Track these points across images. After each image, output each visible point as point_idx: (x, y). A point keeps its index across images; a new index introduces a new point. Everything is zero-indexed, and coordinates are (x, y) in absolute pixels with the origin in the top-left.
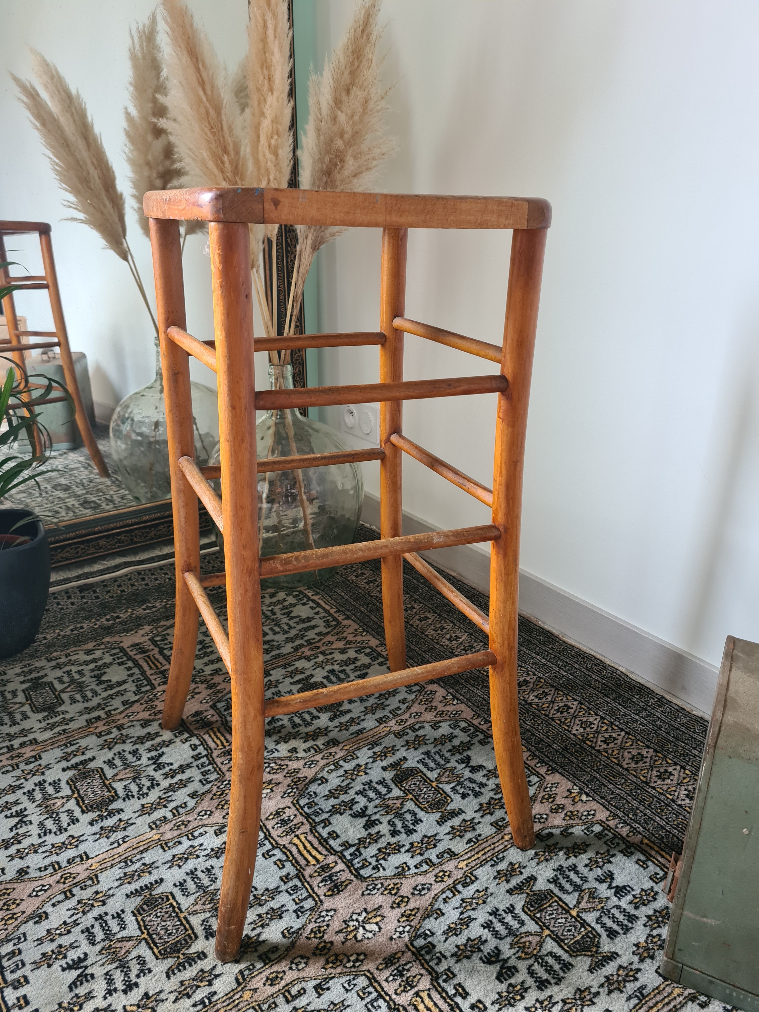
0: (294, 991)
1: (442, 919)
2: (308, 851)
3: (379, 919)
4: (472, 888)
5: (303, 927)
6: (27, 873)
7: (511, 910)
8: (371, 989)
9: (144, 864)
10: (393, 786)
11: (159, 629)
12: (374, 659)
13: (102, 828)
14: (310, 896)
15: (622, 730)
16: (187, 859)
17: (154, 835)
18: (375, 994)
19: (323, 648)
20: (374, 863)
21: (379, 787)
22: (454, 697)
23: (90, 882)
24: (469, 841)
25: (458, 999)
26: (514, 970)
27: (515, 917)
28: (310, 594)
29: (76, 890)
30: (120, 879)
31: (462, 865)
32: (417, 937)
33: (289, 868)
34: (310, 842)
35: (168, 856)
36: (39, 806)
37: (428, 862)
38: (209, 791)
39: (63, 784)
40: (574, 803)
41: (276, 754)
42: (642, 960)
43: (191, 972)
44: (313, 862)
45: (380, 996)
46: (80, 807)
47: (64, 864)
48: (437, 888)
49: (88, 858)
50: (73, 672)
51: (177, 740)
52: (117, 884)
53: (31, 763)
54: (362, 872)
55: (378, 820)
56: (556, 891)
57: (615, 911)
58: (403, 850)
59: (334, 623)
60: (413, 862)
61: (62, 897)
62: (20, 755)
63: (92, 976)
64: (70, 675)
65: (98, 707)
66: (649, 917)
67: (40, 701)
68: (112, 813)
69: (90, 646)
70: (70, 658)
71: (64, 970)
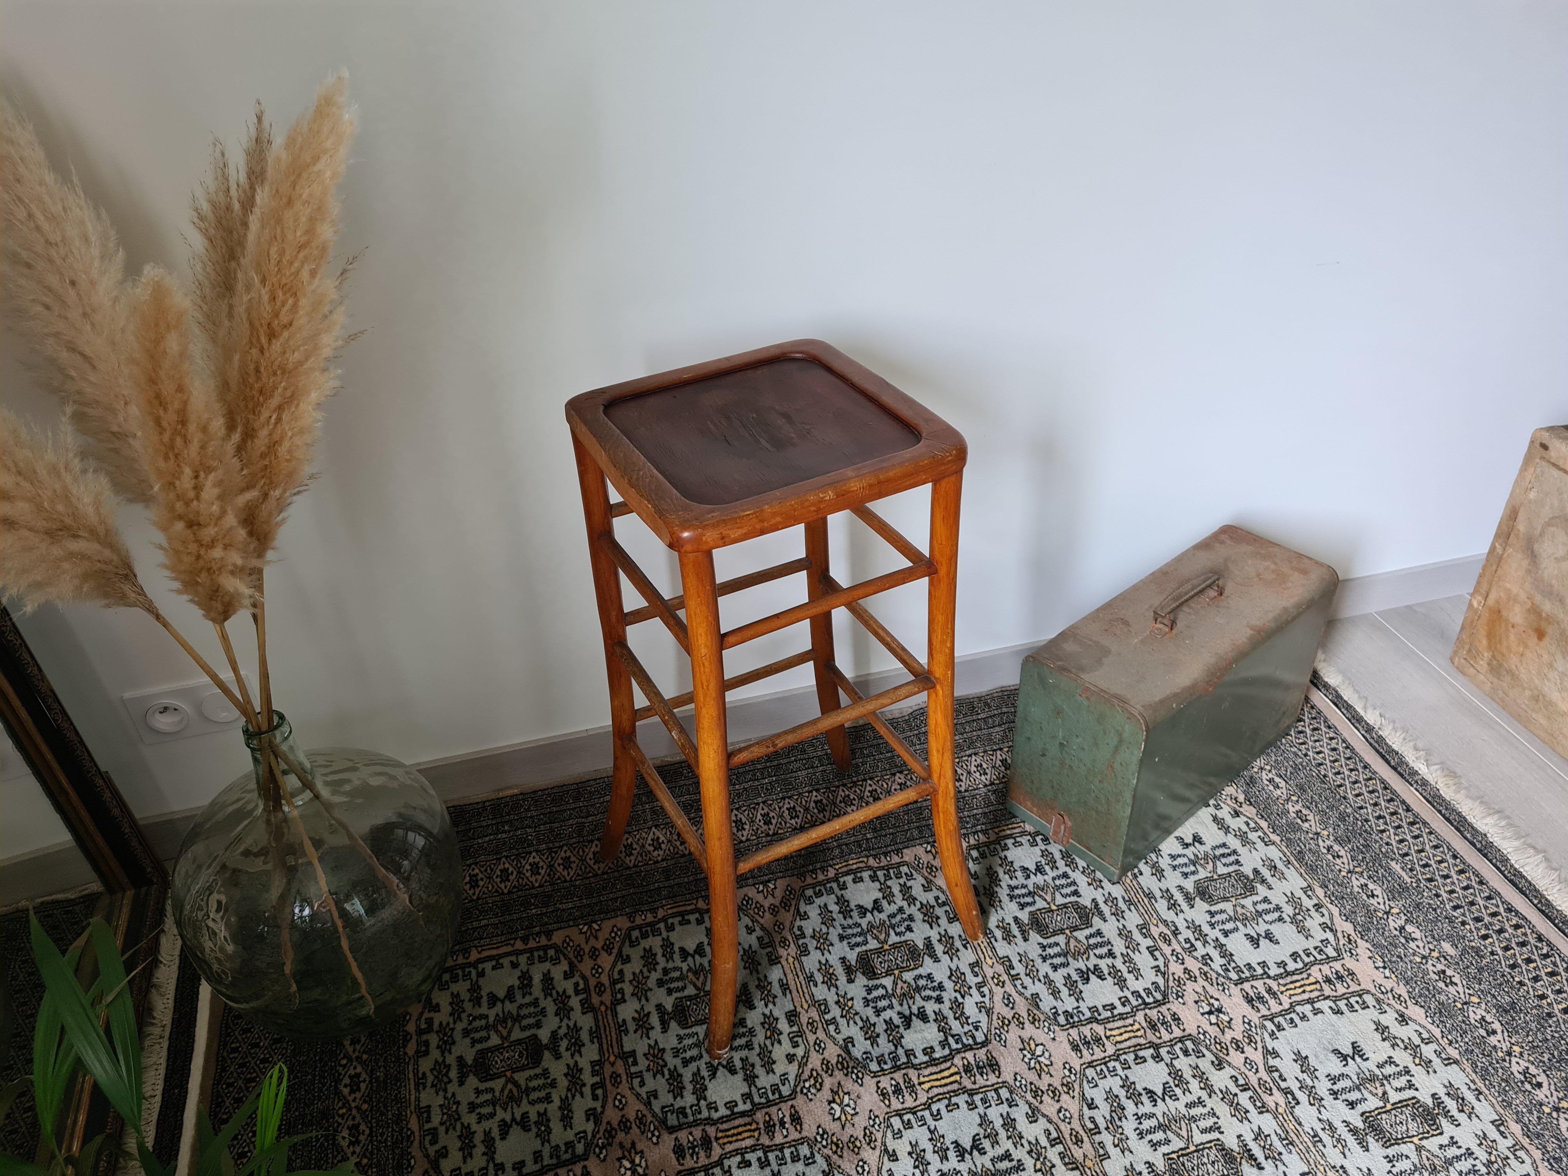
0: (1090, 1126)
1: (1041, 996)
2: (943, 1078)
3: (1032, 1042)
4: (1016, 964)
5: (1030, 1105)
7: (1042, 946)
8: (1098, 1068)
10: (877, 982)
12: (656, 932)
14: (996, 1090)
15: (865, 780)
18: (1103, 1067)
19: (605, 980)
20: (971, 1028)
21: (875, 994)
22: (765, 883)
24: (965, 946)
25: (1116, 1012)
26: (1097, 968)
27: (1050, 946)
28: (461, 960)
31: (990, 962)
32: (1056, 1020)
33: (959, 1100)
34: (932, 1074)
37: (979, 986)
38: (827, 1159)
41: (791, 1077)
42: (1102, 888)
44: (957, 1077)
45: (1105, 1064)
48: (1009, 988)
54: (979, 1040)
55: (919, 1009)
56: (1031, 908)
57: (1058, 882)
58: (960, 1000)
59: (551, 952)
60: (977, 998)
66: (1067, 865)
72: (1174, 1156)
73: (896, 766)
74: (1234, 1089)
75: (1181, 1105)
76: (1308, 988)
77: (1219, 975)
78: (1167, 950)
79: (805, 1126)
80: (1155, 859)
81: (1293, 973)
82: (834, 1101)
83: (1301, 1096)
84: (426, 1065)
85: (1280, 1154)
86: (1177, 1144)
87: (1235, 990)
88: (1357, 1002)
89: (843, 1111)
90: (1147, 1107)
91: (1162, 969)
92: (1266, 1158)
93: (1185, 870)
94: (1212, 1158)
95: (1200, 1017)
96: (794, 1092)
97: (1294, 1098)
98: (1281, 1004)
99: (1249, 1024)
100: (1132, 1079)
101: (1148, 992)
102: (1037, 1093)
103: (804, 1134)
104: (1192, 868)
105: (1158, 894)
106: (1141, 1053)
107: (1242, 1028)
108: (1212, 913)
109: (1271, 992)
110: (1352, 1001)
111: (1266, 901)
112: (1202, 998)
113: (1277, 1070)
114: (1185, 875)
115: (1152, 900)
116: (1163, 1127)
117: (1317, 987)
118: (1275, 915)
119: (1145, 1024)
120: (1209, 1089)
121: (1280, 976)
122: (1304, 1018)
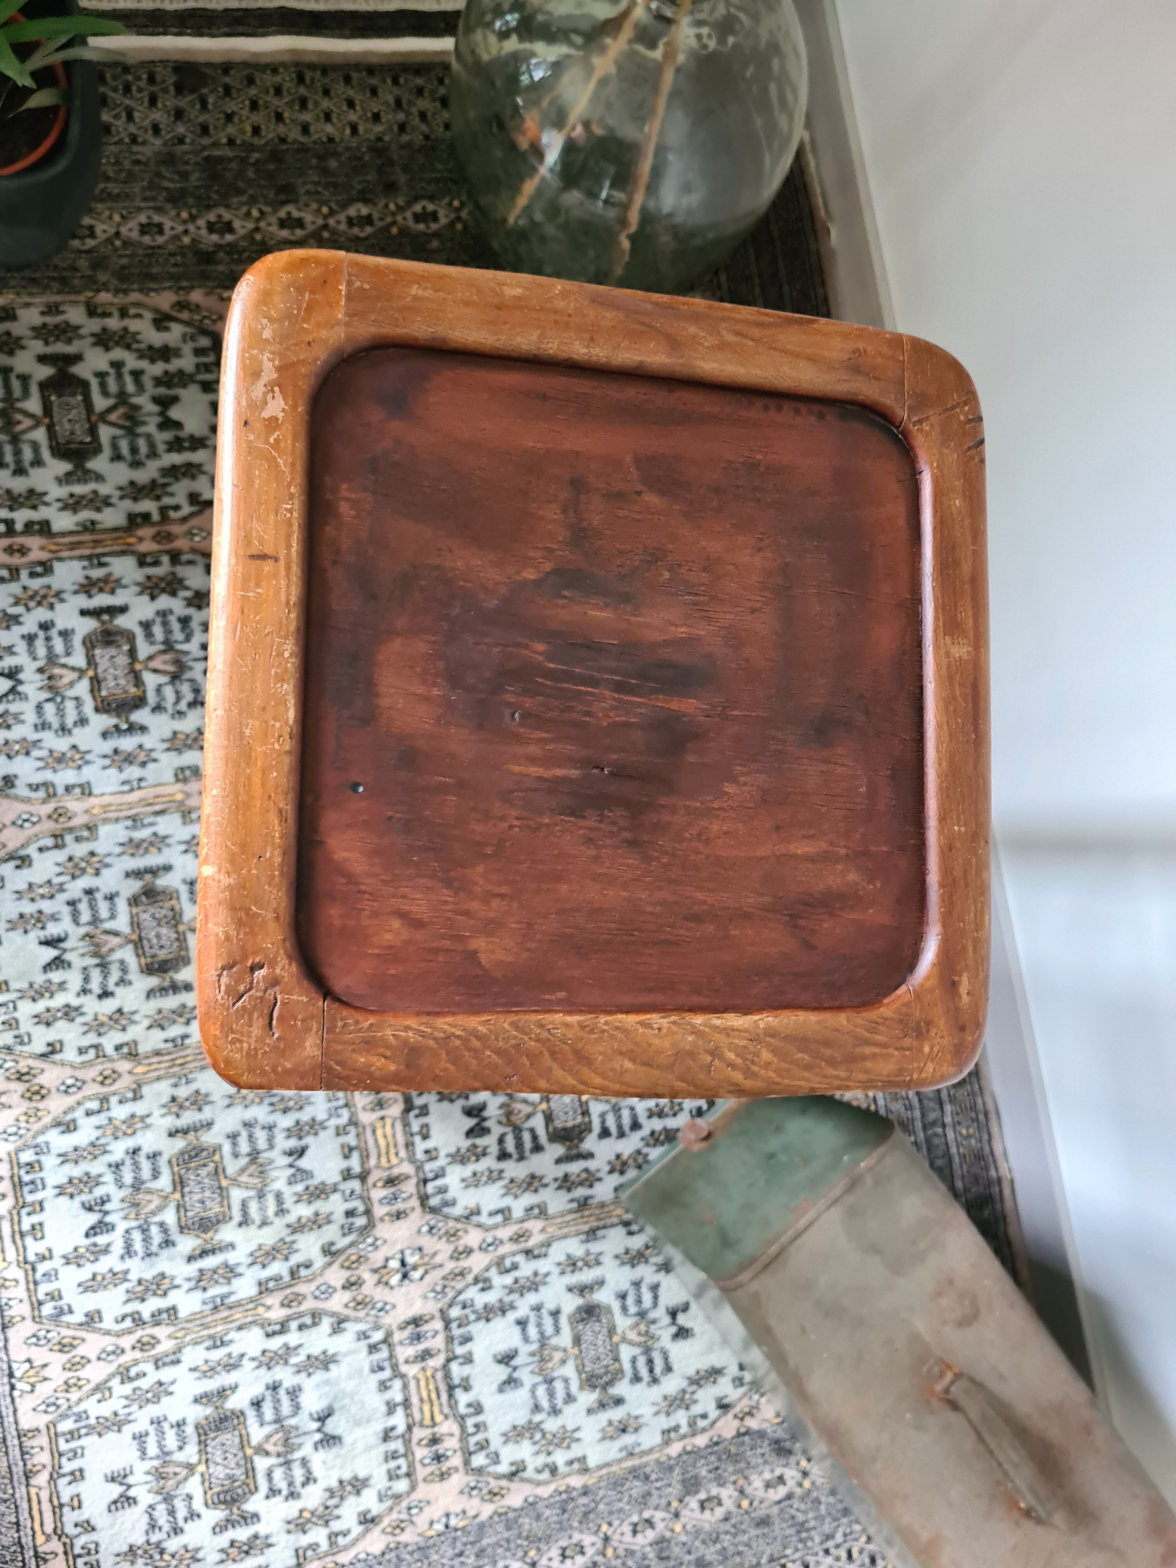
6: (13, 786)
9: (155, 834)
13: (116, 751)
17: (178, 792)
23: (86, 833)
25: (417, 1139)
26: (486, 1132)
29: (69, 839)
30: (122, 844)
36: (41, 670)
39: (77, 641)
42: (611, 1172)
43: (171, 1002)
45: (347, 1105)
46: (94, 698)
47: (60, 790)
49: (90, 794)
50: (126, 370)
52: (118, 850)
53: (37, 575)
57: (626, 1112)
61: (50, 842)
62: (23, 551)
63: (69, 965)
64: (119, 376)
65: (152, 490)
66: (653, 1133)
67: (64, 428)
68: (134, 728)
69: (165, 300)
70: (127, 322)
71: (41, 943)
75: (280, 1185)
76: (426, 1408)
77: (460, 1293)
78: (505, 1233)
80: (652, 1261)
83: (276, 1343)
85: (205, 1289)
86: (232, 1167)
87: (432, 1307)
88: (399, 1467)
90: (283, 1143)
91: (475, 1219)
92: (201, 1271)
93: (630, 1300)
94: (209, 1204)
95: (399, 1247)
97: (274, 1333)
98: (407, 1362)
99: (382, 1309)
100: (323, 1134)
101: (443, 1190)
104: (633, 1310)
105: (595, 1247)
107: (377, 1298)
108: (555, 1314)
109: (426, 1355)
110: (402, 1462)
111: (570, 1399)
112: (426, 1259)
113: (315, 1324)
114: (623, 1297)
115: (583, 1237)
116: (254, 1155)
117: (427, 1421)
118: (545, 1403)
119: (396, 1172)
120: (298, 1228)
121: (447, 1376)
122: (384, 1386)
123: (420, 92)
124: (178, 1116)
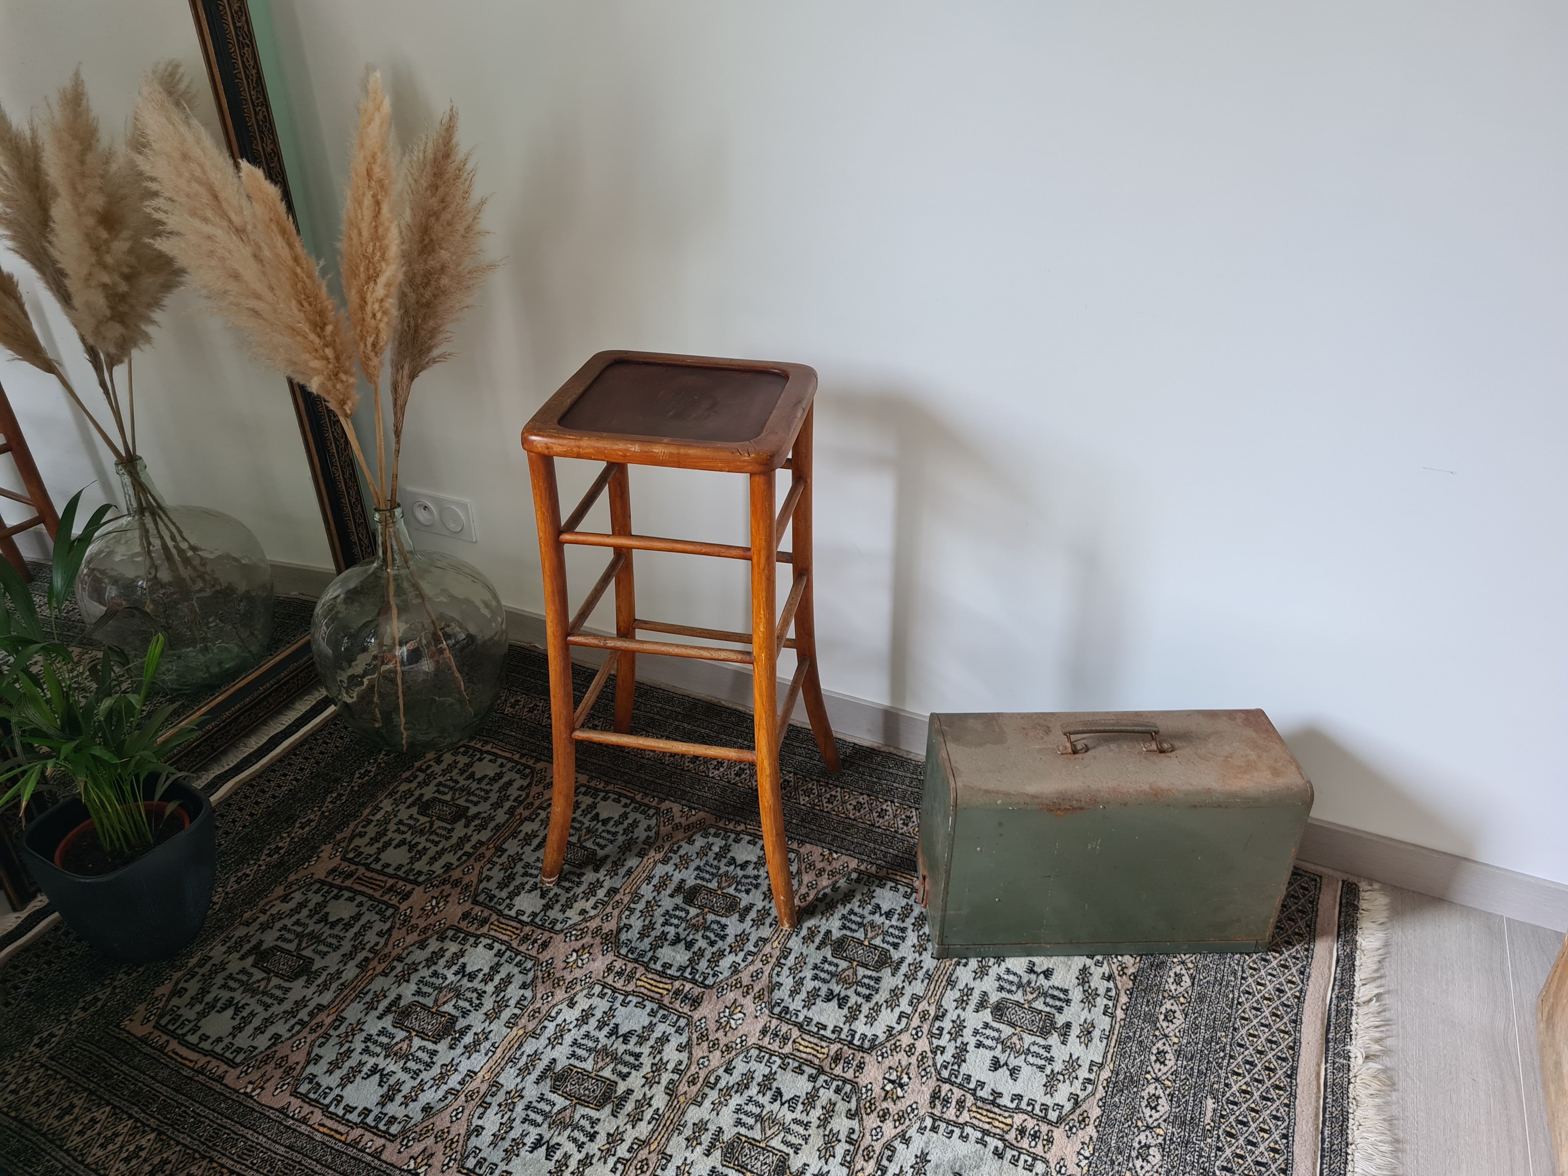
0: (712, 1080)
1: (783, 988)
2: (655, 986)
3: (739, 1008)
4: (792, 958)
5: (690, 1039)
6: (432, 1108)
7: (825, 960)
8: (763, 1054)
9: (529, 1056)
10: (688, 907)
11: (344, 845)
12: (594, 796)
13: (466, 1047)
14: (679, 1016)
15: (837, 786)
16: (562, 1036)
17: (516, 1032)
18: (767, 1056)
19: (537, 803)
20: (711, 973)
21: (677, 913)
22: (691, 808)
23: (494, 1089)
24: (771, 925)
25: (822, 1032)
26: (846, 998)
27: (830, 964)
28: (479, 746)
29: (488, 1099)
30: (518, 1075)
31: (776, 944)
32: (773, 1007)
33: (649, 1005)
34: (652, 979)
35: (543, 1041)
36: (386, 1057)
37: (750, 953)
38: (535, 977)
39: (391, 1030)
40: (830, 863)
41: (570, 922)
42: (920, 954)
43: (630, 1106)
44: (665, 992)
45: (771, 1055)
46: (428, 1040)
47: (458, 1087)
48: (767, 969)
49: (476, 1073)
50: (289, 926)
51: (467, 946)
52: (519, 1079)
53: (339, 1026)
54: (707, 982)
55: (693, 939)
56: (848, 933)
57: (891, 930)
58: (726, 953)
59: (528, 771)
60: (739, 959)
61: (481, 1110)
62: (320, 1025)
63: (558, 1144)
64: (289, 931)
65: (355, 949)
66: (913, 924)
67: (284, 968)
68: (463, 1032)
69: (279, 891)
70: (268, 913)
71: (531, 1152)
72: (744, 1139)
73: (871, 790)
74: (842, 1137)
75: (789, 1116)
76: (996, 1123)
77: (934, 1065)
78: (916, 1022)
79: (545, 953)
80: (990, 964)
81: (999, 1106)
82: (577, 952)
84: (404, 787)
86: (756, 1134)
87: (933, 1083)
88: (1026, 1161)
89: (575, 961)
91: (894, 1032)
93: (1006, 986)
94: (768, 1161)
95: (880, 1078)
96: (562, 931)
98: (957, 1117)
99: (913, 1110)
100: (777, 1076)
101: (864, 1037)
102: (703, 1037)
103: (540, 956)
104: (1014, 988)
105: (961, 985)
106: (805, 1068)
107: (904, 1109)
108: (986, 1025)
109: (961, 1104)
110: (1023, 1157)
111: (1048, 1048)
112: (899, 1069)
113: (894, 1151)
114: (1001, 989)
115: (949, 987)
116: (759, 1118)
117: (1006, 1128)
118: (1041, 1062)
119: (832, 1053)
120: (824, 1122)
121: (984, 1100)
122: (964, 1138)
123: (311, 749)
124: (700, 1144)
